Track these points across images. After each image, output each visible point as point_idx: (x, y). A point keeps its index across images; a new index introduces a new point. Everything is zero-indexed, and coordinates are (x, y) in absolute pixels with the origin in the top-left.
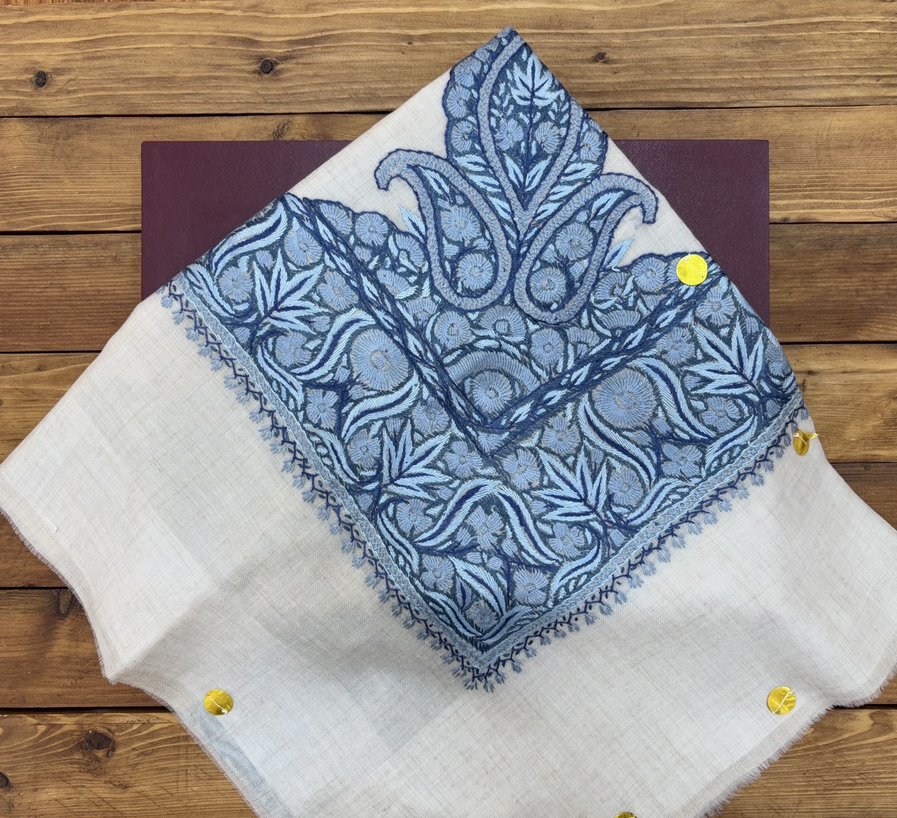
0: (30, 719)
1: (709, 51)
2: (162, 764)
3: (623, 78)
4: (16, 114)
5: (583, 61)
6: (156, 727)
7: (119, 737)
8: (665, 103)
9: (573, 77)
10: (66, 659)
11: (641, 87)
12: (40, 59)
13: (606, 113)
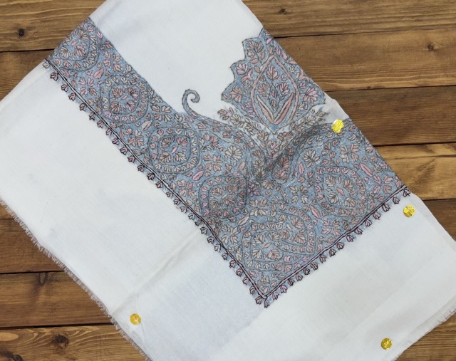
0: (30, 331)
1: (334, 7)
2: (90, 349)
3: (293, 21)
4: (11, 50)
5: (274, 14)
6: (86, 332)
7: (70, 337)
8: (313, 33)
9: (270, 22)
10: (45, 304)
11: (302, 26)
12: (20, 23)
13: (284, 39)
